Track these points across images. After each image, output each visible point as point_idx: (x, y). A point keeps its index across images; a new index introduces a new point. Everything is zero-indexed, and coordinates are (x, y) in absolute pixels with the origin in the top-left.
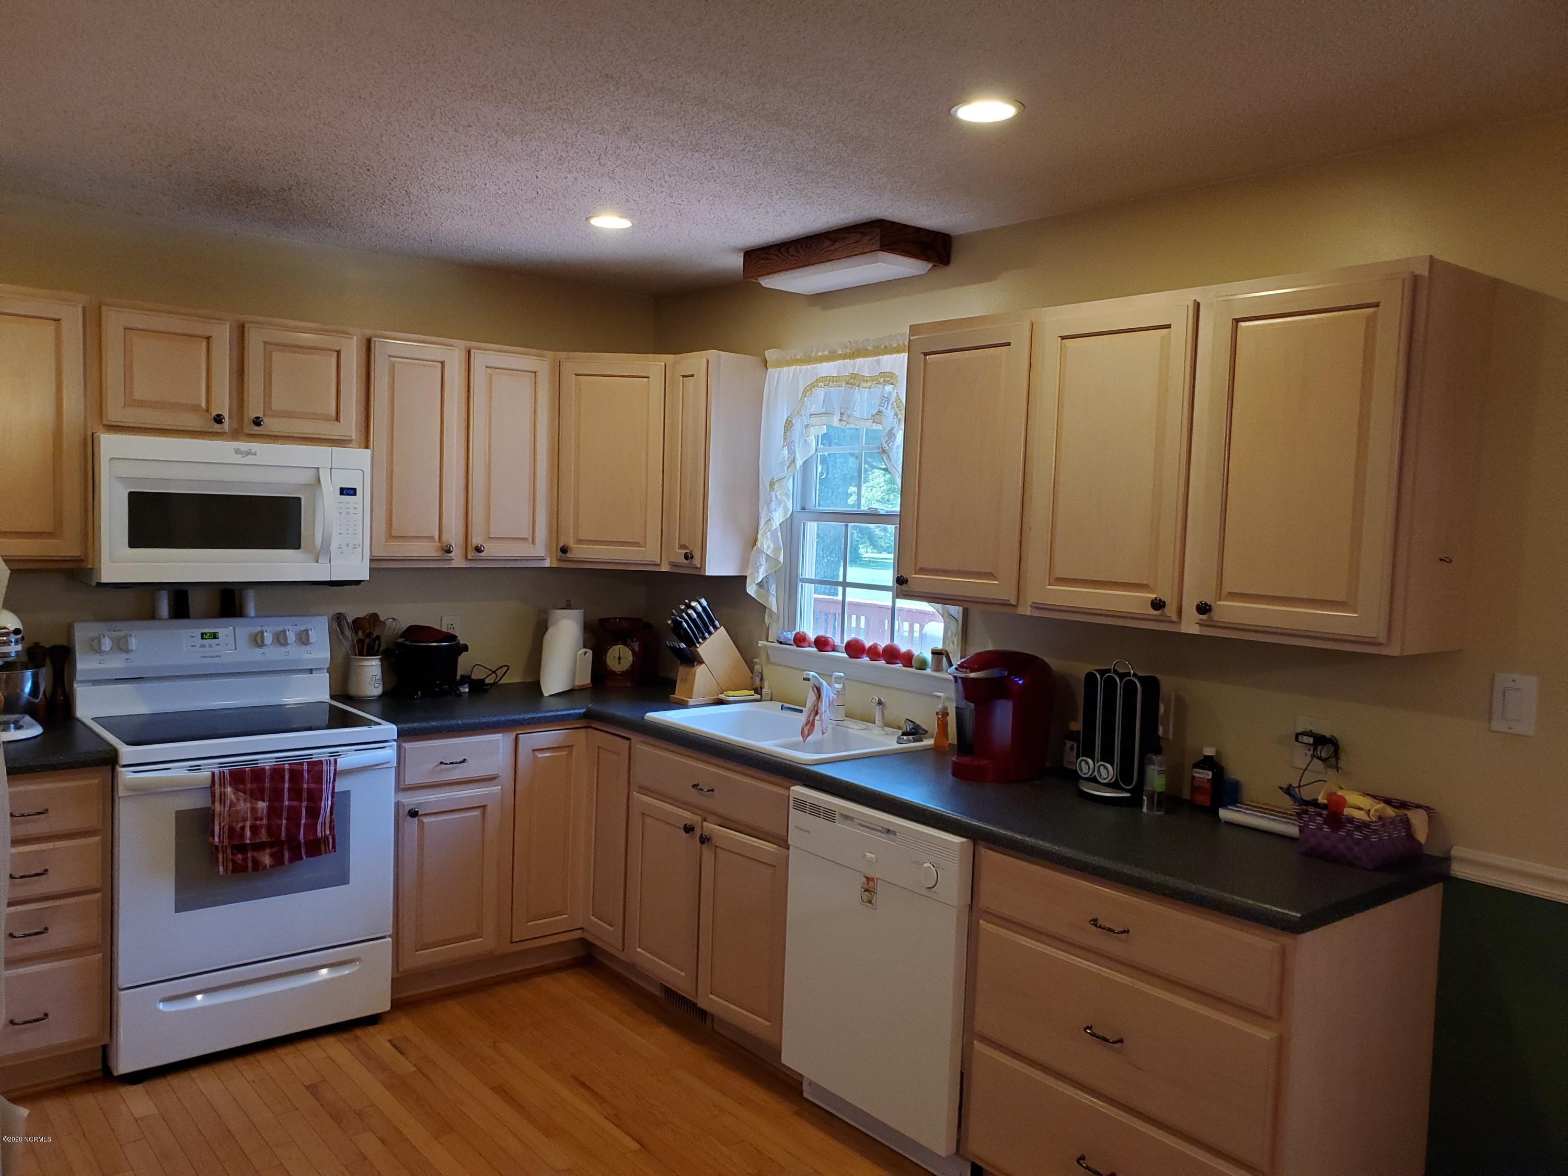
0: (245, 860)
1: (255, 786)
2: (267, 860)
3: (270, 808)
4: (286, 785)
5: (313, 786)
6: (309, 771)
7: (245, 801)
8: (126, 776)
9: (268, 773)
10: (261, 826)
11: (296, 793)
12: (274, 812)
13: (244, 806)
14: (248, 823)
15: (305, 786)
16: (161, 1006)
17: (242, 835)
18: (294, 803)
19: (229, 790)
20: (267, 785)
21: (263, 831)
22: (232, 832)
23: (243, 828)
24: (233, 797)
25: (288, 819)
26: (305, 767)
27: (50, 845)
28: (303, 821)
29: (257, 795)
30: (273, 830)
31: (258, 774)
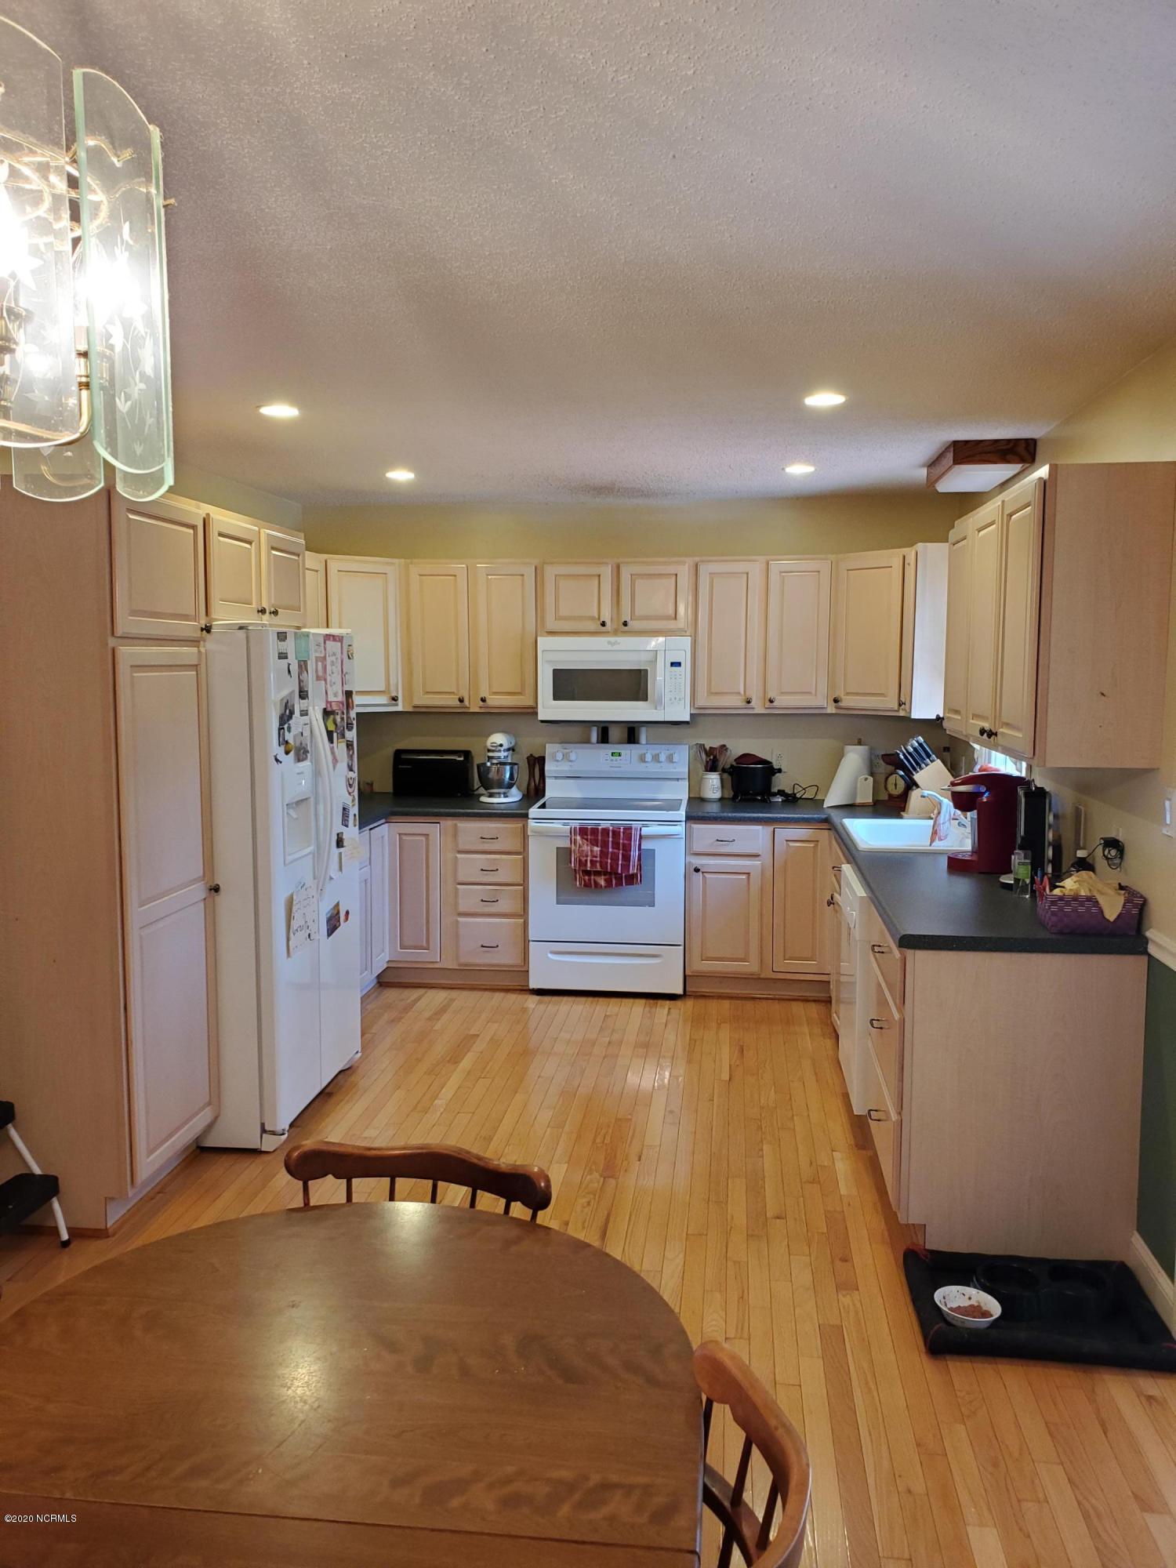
0: (590, 880)
1: (592, 837)
2: (603, 883)
3: (601, 851)
4: (611, 839)
5: (626, 842)
6: (623, 833)
7: (587, 845)
8: (531, 824)
9: (600, 831)
10: (596, 861)
11: (616, 845)
12: (604, 854)
13: (586, 848)
14: (589, 859)
15: (621, 841)
16: (549, 955)
17: (586, 865)
18: (616, 851)
19: (578, 838)
20: (600, 838)
21: (598, 864)
22: (582, 864)
23: (586, 861)
24: (581, 842)
25: (611, 860)
26: (622, 830)
27: (498, 856)
28: (620, 862)
29: (594, 843)
30: (603, 864)
31: (594, 831)
